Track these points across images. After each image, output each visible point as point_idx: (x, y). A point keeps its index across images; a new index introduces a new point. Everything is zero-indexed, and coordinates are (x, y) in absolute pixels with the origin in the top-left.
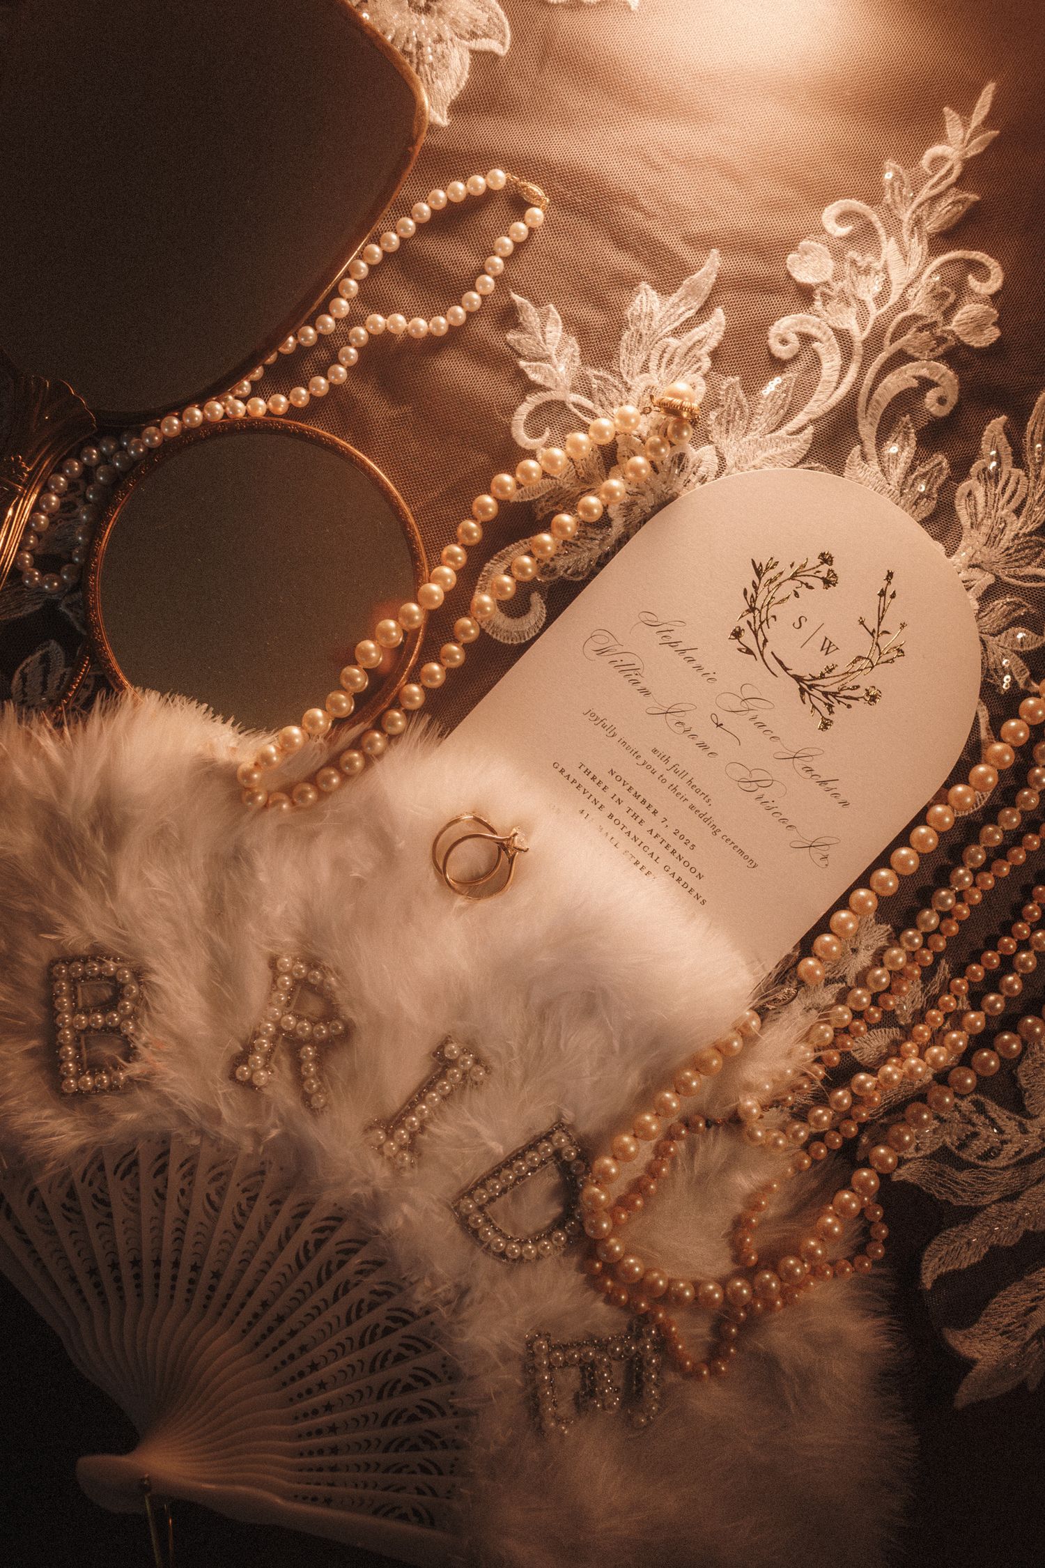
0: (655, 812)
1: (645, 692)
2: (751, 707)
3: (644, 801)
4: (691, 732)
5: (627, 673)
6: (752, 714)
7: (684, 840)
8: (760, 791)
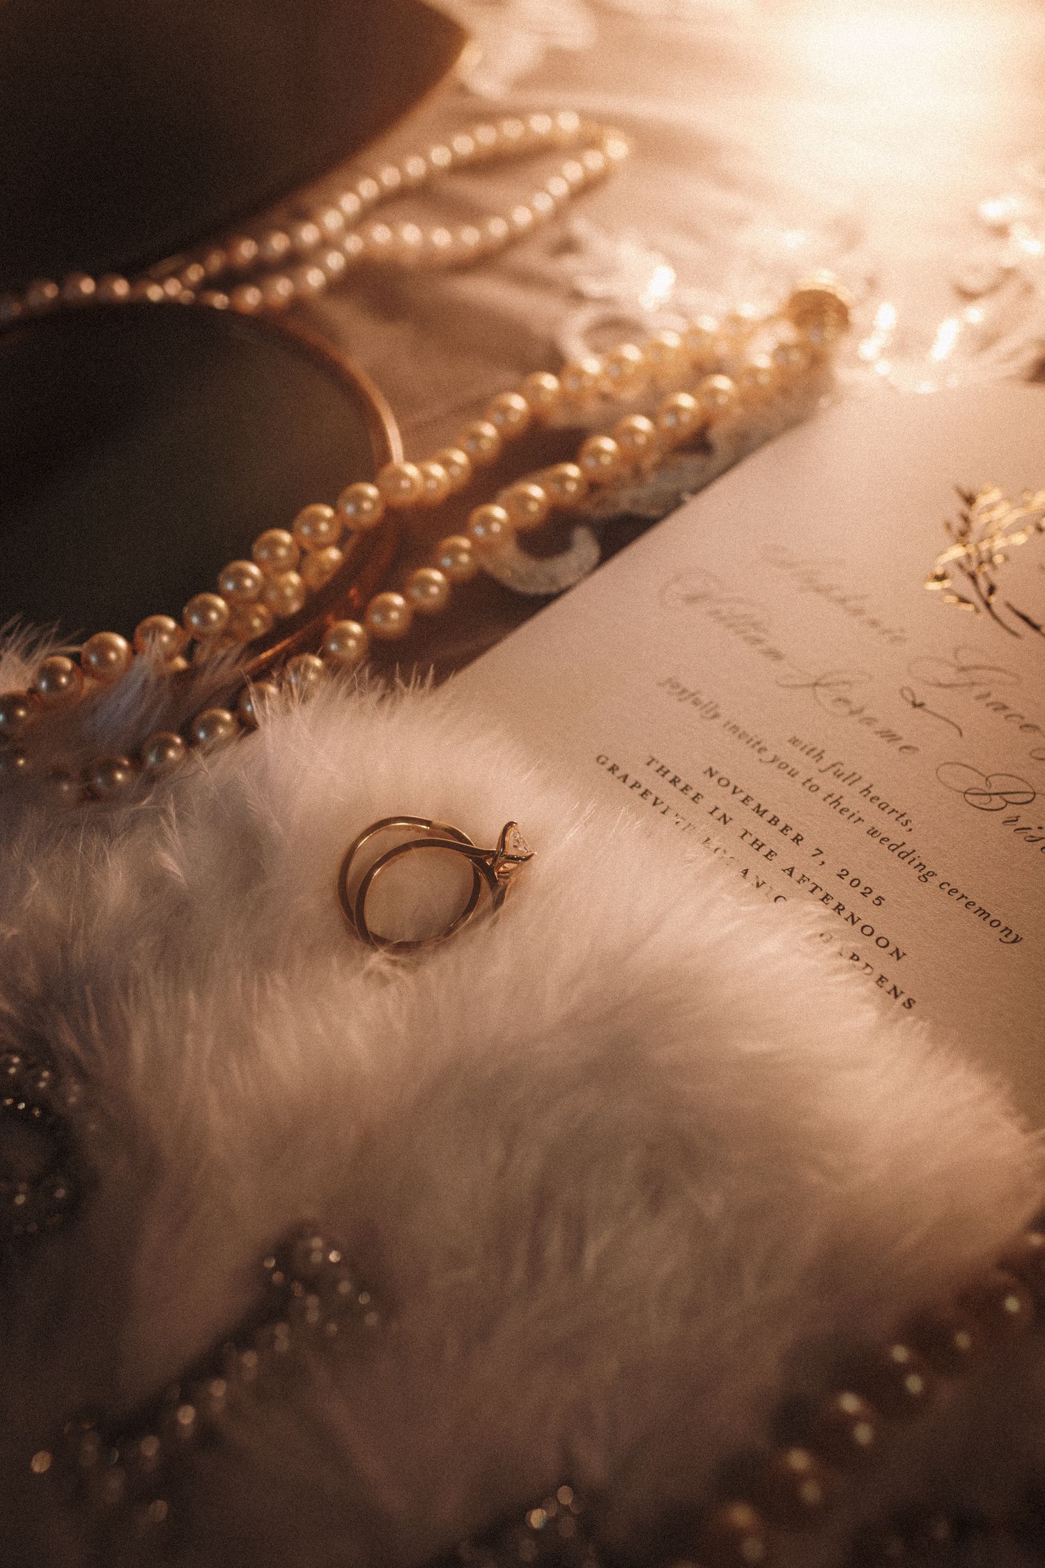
0: (797, 840)
1: (775, 655)
3: (774, 821)
4: (865, 715)
5: (738, 628)
6: (977, 690)
7: (860, 889)
8: (1011, 811)
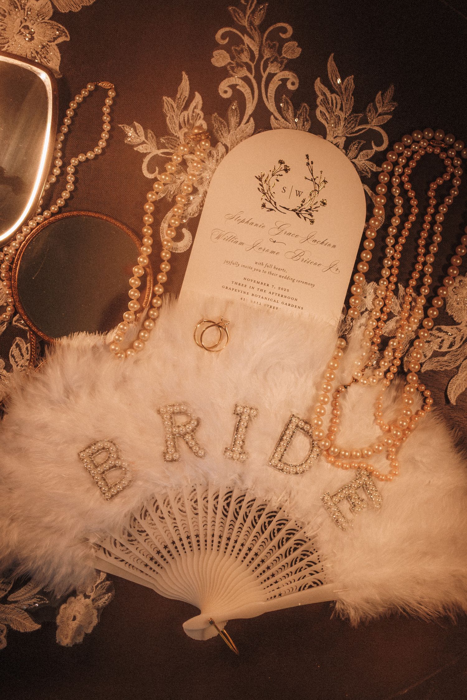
0: (268, 285)
1: (242, 244)
2: (282, 229)
4: (266, 250)
5: (231, 240)
6: (284, 232)
8: (302, 257)
